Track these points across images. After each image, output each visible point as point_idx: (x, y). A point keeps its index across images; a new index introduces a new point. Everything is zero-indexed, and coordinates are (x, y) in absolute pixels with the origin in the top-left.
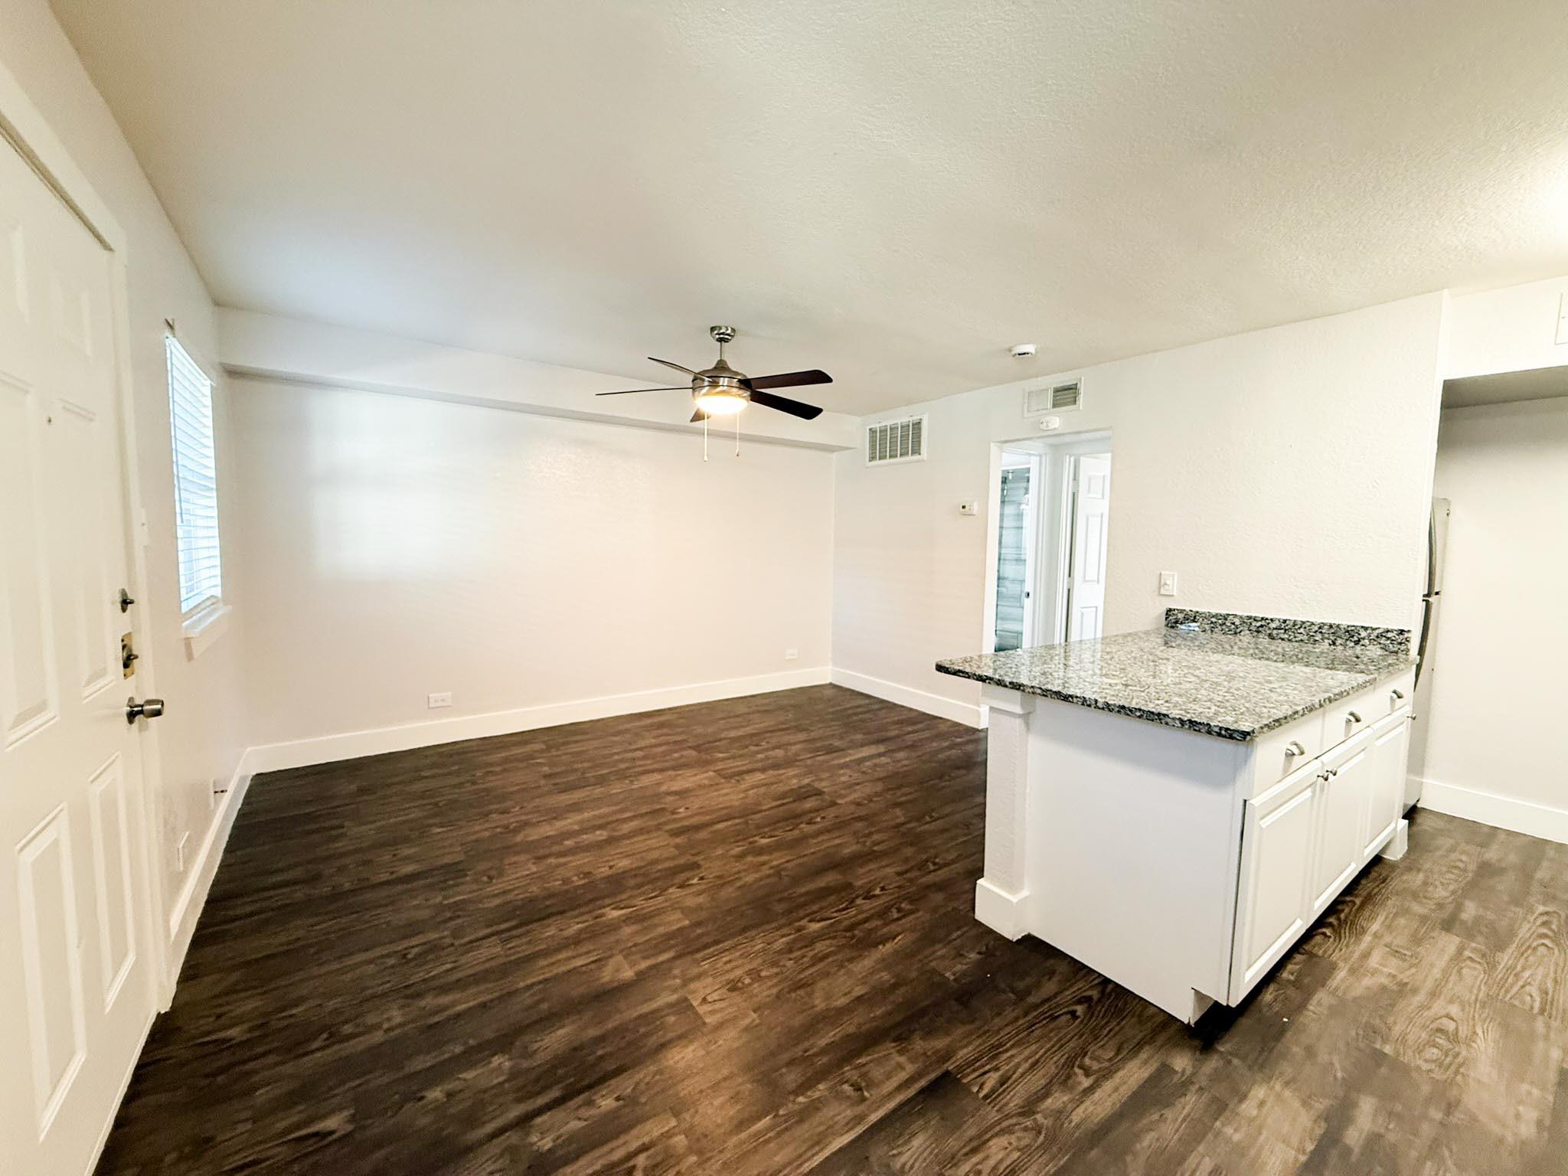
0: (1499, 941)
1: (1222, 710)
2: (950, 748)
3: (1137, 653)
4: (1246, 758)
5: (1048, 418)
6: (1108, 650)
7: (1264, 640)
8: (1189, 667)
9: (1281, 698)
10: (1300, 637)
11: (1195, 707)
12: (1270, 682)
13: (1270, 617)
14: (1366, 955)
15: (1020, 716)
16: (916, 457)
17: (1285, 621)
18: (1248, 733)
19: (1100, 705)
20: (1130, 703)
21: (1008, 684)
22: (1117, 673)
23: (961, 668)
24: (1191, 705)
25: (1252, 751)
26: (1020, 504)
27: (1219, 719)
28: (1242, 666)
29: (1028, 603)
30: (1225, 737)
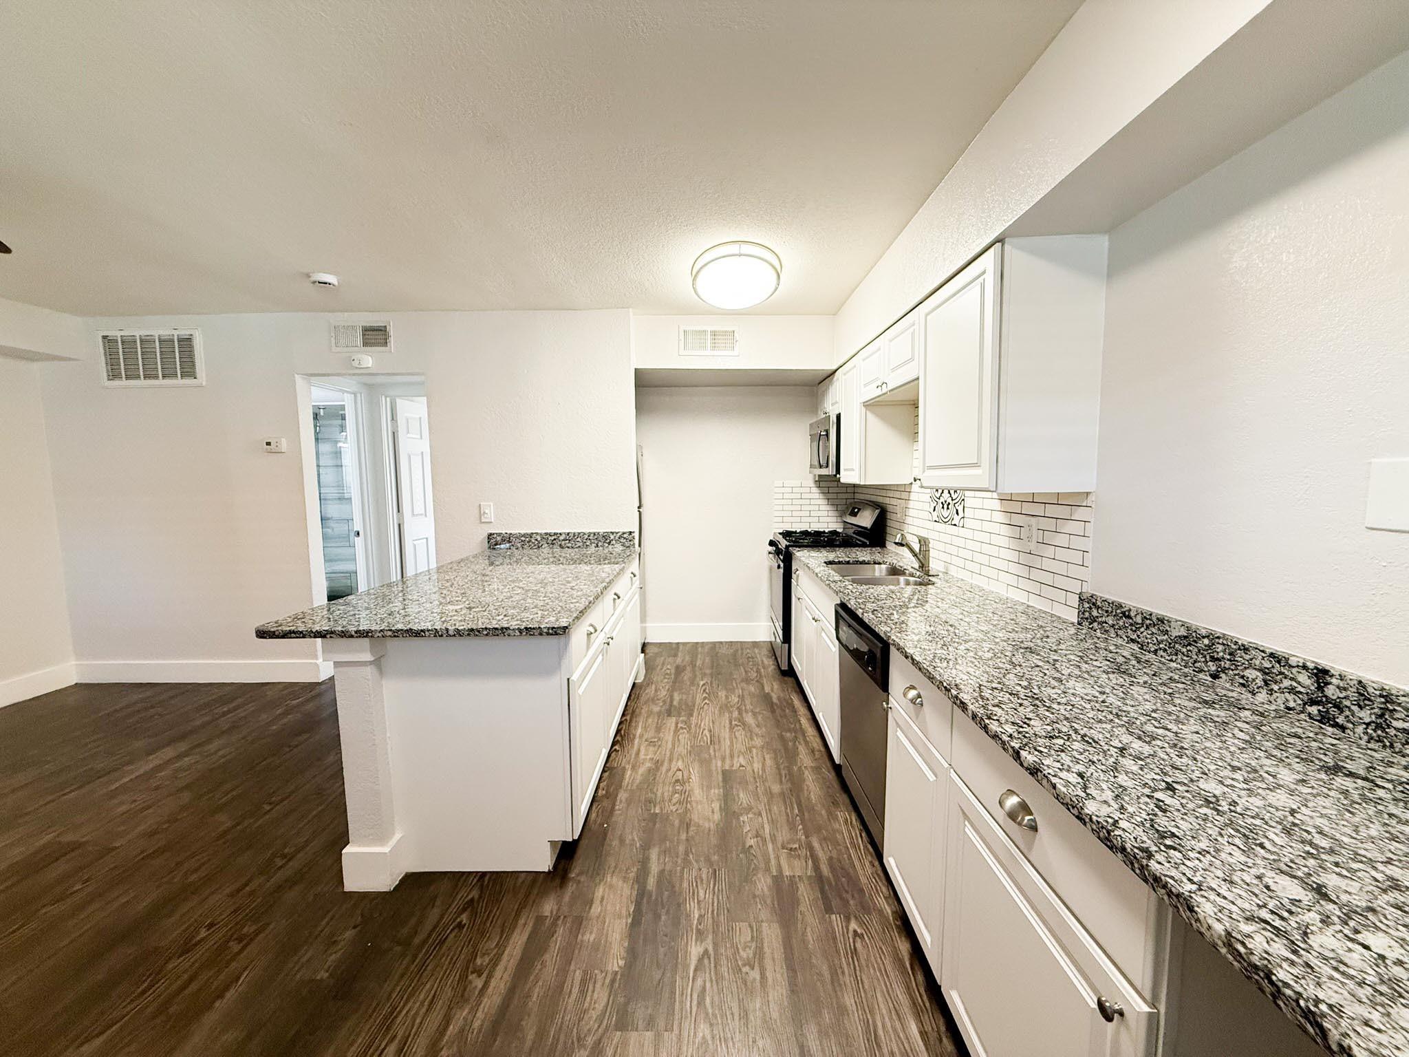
0: (688, 709)
1: (546, 613)
2: (286, 713)
3: (472, 576)
4: (566, 645)
5: (359, 356)
6: (447, 578)
7: (557, 550)
8: (513, 581)
9: (579, 593)
10: (579, 544)
11: (527, 615)
12: (569, 582)
13: (559, 532)
14: (638, 754)
15: (371, 663)
16: (188, 381)
17: (568, 534)
18: (567, 627)
19: (451, 633)
20: (477, 624)
21: (353, 633)
22: (460, 599)
23: (293, 628)
24: (523, 614)
25: (569, 640)
26: (336, 442)
27: (546, 621)
28: (549, 573)
29: (359, 542)
30: (552, 634)
